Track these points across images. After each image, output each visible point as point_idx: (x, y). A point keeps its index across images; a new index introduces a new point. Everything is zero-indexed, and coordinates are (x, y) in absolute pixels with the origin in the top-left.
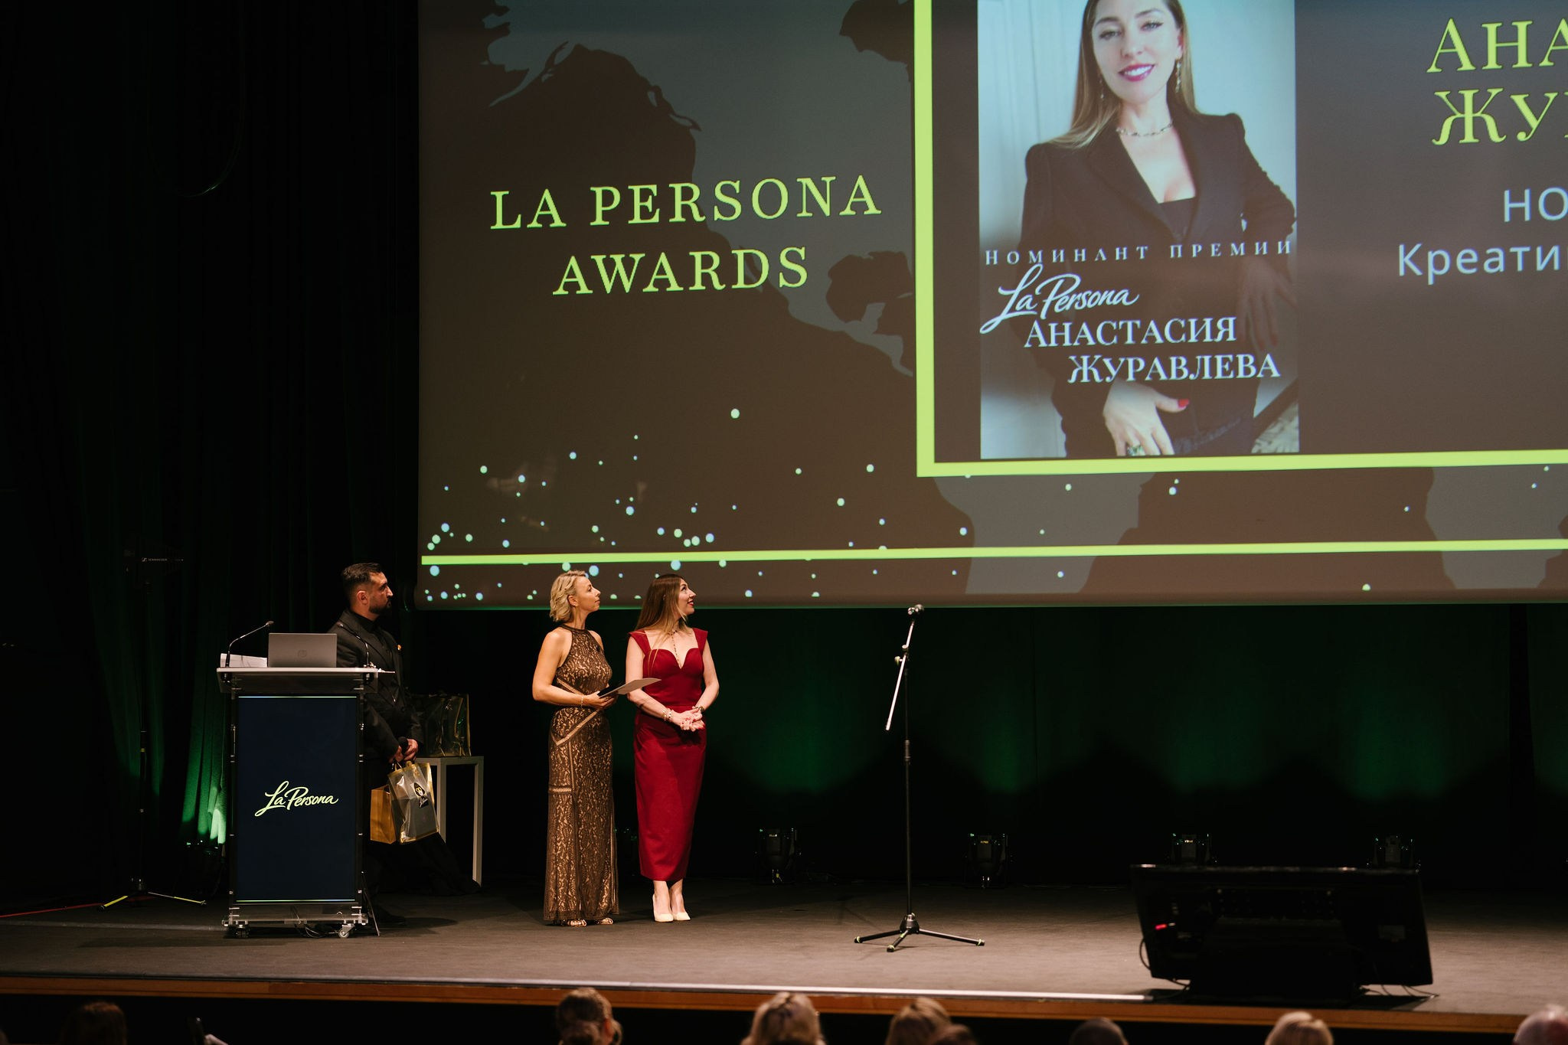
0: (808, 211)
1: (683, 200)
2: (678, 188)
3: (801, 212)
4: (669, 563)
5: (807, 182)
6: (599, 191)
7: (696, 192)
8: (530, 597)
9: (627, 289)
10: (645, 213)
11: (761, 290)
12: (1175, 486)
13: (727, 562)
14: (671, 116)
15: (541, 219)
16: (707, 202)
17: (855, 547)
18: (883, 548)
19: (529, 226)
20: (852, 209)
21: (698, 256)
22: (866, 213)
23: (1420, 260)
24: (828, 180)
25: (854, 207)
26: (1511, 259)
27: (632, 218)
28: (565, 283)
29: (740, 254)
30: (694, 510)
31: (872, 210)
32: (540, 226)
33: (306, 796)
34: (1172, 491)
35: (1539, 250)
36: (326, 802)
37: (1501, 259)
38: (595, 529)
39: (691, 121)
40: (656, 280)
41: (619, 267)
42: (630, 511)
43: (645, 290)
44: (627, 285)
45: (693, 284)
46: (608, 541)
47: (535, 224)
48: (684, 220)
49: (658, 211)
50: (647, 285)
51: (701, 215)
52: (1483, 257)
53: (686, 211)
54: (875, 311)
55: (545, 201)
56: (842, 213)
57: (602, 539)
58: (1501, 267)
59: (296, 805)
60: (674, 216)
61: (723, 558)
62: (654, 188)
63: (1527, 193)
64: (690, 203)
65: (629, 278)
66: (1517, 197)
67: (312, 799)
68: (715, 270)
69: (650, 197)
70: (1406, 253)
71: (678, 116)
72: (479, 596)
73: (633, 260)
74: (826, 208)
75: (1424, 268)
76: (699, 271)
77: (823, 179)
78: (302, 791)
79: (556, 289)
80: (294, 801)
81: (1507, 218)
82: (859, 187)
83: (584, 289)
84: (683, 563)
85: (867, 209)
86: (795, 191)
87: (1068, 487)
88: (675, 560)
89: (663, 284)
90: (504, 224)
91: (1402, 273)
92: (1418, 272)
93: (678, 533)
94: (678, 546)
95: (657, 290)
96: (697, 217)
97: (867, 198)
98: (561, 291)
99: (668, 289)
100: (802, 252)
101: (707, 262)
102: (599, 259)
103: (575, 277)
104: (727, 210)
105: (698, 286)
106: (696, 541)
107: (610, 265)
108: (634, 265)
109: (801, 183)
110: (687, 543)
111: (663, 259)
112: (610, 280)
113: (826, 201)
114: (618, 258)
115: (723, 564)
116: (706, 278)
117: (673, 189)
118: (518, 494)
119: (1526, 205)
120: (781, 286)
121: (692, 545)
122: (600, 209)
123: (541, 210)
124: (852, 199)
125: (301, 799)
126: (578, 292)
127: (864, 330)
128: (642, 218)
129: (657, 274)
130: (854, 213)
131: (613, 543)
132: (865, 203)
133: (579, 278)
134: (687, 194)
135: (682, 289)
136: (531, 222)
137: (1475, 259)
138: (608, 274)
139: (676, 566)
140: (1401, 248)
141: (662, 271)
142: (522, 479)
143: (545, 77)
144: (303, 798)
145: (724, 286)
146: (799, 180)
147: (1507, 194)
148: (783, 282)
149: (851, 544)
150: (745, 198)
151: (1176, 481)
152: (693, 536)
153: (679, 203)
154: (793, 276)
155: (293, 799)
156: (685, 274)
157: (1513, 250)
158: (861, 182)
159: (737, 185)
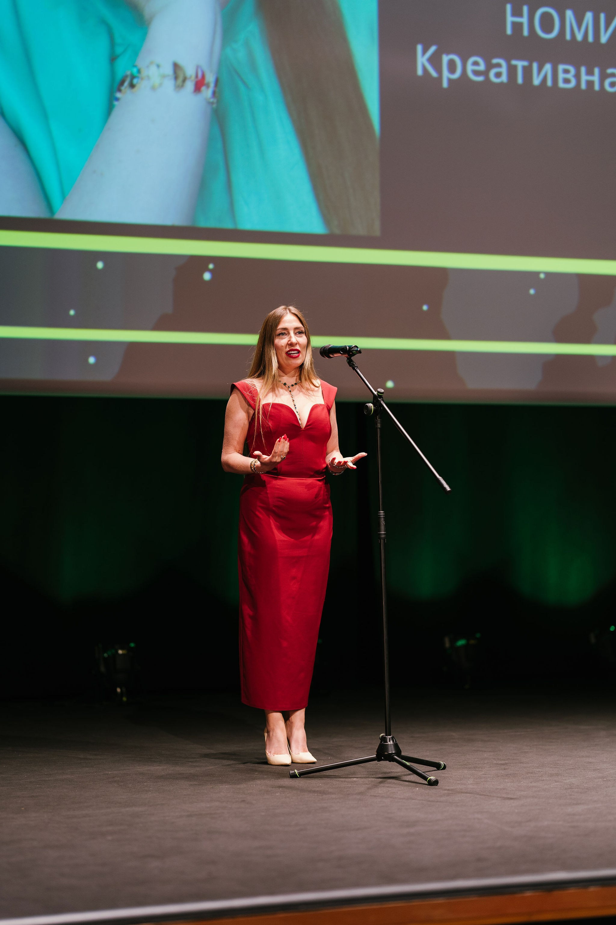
12: (210, 271)
23: (435, 61)
26: (512, 70)
34: (207, 276)
35: (535, 66)
37: (504, 70)
52: (489, 66)
58: (504, 78)
63: (525, 9)
66: (517, 13)
70: (424, 52)
75: (438, 68)
81: (509, 31)
87: (100, 265)
91: (420, 72)
92: (434, 74)
119: (524, 20)
137: (482, 67)
140: (419, 48)
147: (509, 7)
151: (211, 266)
157: (514, 62)
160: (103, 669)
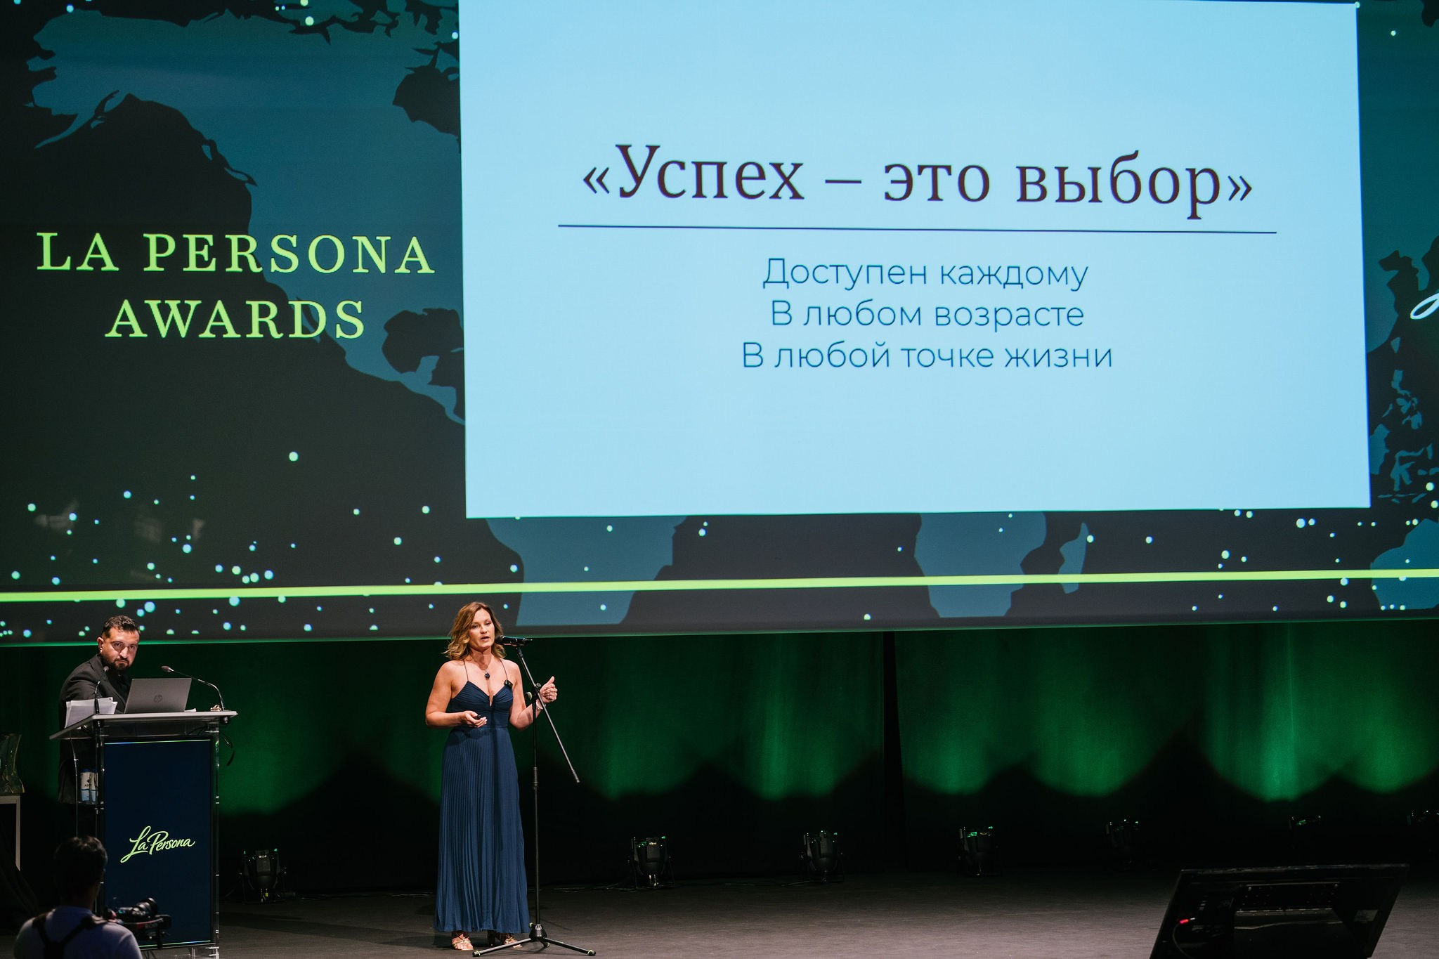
0: (364, 268)
1: (239, 251)
2: (234, 239)
3: (357, 268)
4: (227, 600)
5: (363, 240)
6: (153, 238)
7: (253, 244)
8: (82, 634)
9: (183, 333)
10: (200, 261)
11: (318, 340)
12: (705, 528)
13: (287, 598)
14: (227, 170)
15: (91, 262)
16: (264, 255)
17: (412, 583)
18: (438, 584)
19: (78, 268)
20: (407, 267)
21: (255, 305)
22: (419, 272)
24: (383, 239)
25: (408, 265)
27: (187, 266)
28: (119, 326)
29: (298, 306)
30: (252, 548)
31: (426, 269)
32: (91, 269)
33: (166, 840)
34: (702, 533)
36: (184, 845)
38: (151, 566)
39: (247, 176)
40: (213, 327)
41: (175, 312)
42: (187, 549)
43: (201, 336)
44: (183, 330)
45: (250, 332)
46: (164, 577)
47: (85, 267)
48: (240, 270)
49: (214, 260)
50: (203, 331)
51: (258, 266)
53: (243, 262)
54: (429, 363)
55: (96, 246)
56: (396, 271)
57: (158, 576)
59: (157, 849)
60: (230, 266)
61: (282, 594)
62: (210, 238)
64: (246, 254)
65: (185, 322)
67: (171, 843)
68: (273, 320)
69: (206, 247)
71: (232, 170)
72: (27, 633)
73: (188, 307)
74: (381, 266)
76: (256, 319)
77: (378, 238)
78: (163, 835)
79: (109, 330)
80: (156, 846)
82: (413, 248)
83: (138, 333)
84: (241, 599)
85: (421, 268)
86: (351, 248)
87: (610, 529)
88: (234, 596)
89: (220, 330)
90: (52, 264)
93: (236, 570)
94: (236, 583)
95: (214, 336)
96: (254, 268)
97: (421, 258)
98: (113, 333)
99: (225, 336)
100: (358, 306)
101: (264, 311)
102: (154, 304)
103: (128, 320)
104: (285, 262)
105: (255, 333)
106: (255, 578)
107: (165, 311)
108: (189, 312)
109: (357, 241)
110: (245, 580)
111: (220, 307)
112: (165, 324)
113: (381, 258)
114: (173, 304)
115: (282, 600)
116: (264, 327)
117: (229, 241)
118: (69, 532)
120: (338, 336)
121: (251, 582)
122: (153, 255)
123: (92, 253)
124: (406, 259)
125: (163, 843)
126: (131, 335)
127: (419, 380)
128: (198, 266)
129: (215, 321)
130: (409, 271)
131: (170, 580)
132: (419, 262)
133: (133, 321)
134: (244, 245)
135: (239, 336)
136: (80, 264)
138: (163, 319)
139: (234, 602)
141: (218, 318)
142: (73, 517)
143: (94, 124)
144: (163, 842)
145: (282, 335)
146: (354, 238)
148: (339, 333)
149: (408, 580)
150: (302, 252)
151: (705, 524)
152: (251, 573)
153: (235, 253)
154: (350, 328)
155: (154, 843)
156: (242, 322)
158: (414, 243)
159: (293, 240)
160: (636, 859)
